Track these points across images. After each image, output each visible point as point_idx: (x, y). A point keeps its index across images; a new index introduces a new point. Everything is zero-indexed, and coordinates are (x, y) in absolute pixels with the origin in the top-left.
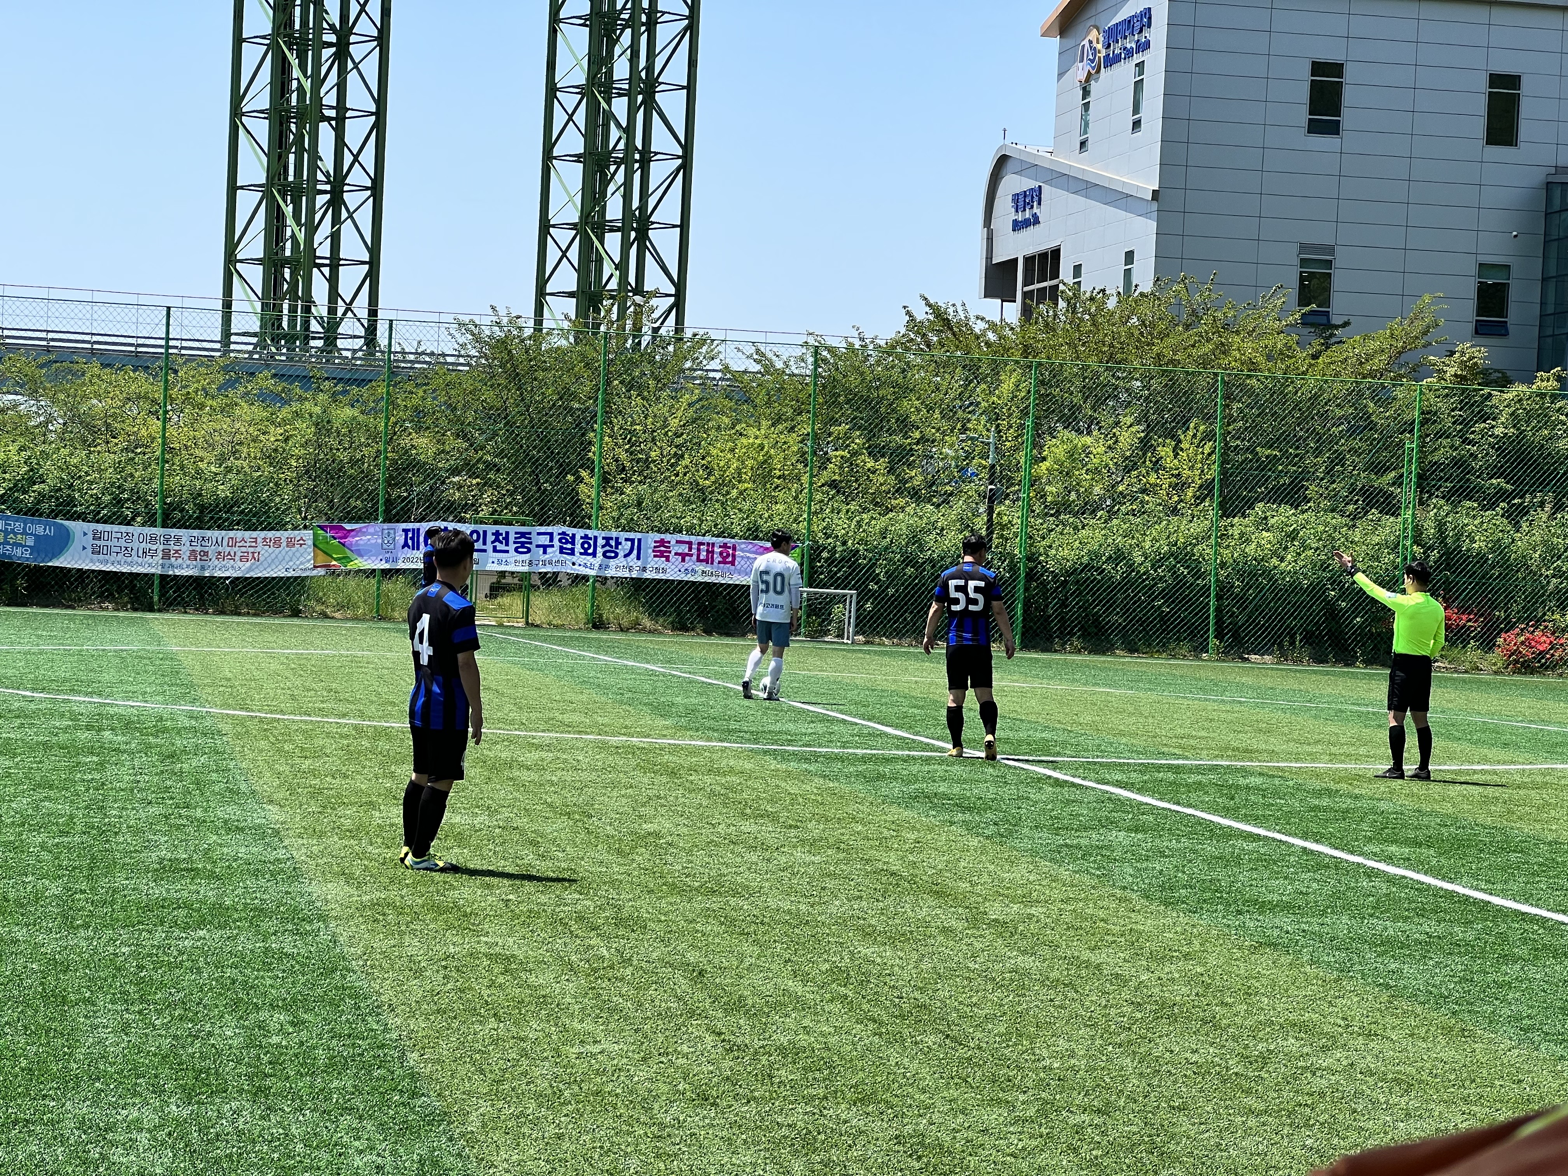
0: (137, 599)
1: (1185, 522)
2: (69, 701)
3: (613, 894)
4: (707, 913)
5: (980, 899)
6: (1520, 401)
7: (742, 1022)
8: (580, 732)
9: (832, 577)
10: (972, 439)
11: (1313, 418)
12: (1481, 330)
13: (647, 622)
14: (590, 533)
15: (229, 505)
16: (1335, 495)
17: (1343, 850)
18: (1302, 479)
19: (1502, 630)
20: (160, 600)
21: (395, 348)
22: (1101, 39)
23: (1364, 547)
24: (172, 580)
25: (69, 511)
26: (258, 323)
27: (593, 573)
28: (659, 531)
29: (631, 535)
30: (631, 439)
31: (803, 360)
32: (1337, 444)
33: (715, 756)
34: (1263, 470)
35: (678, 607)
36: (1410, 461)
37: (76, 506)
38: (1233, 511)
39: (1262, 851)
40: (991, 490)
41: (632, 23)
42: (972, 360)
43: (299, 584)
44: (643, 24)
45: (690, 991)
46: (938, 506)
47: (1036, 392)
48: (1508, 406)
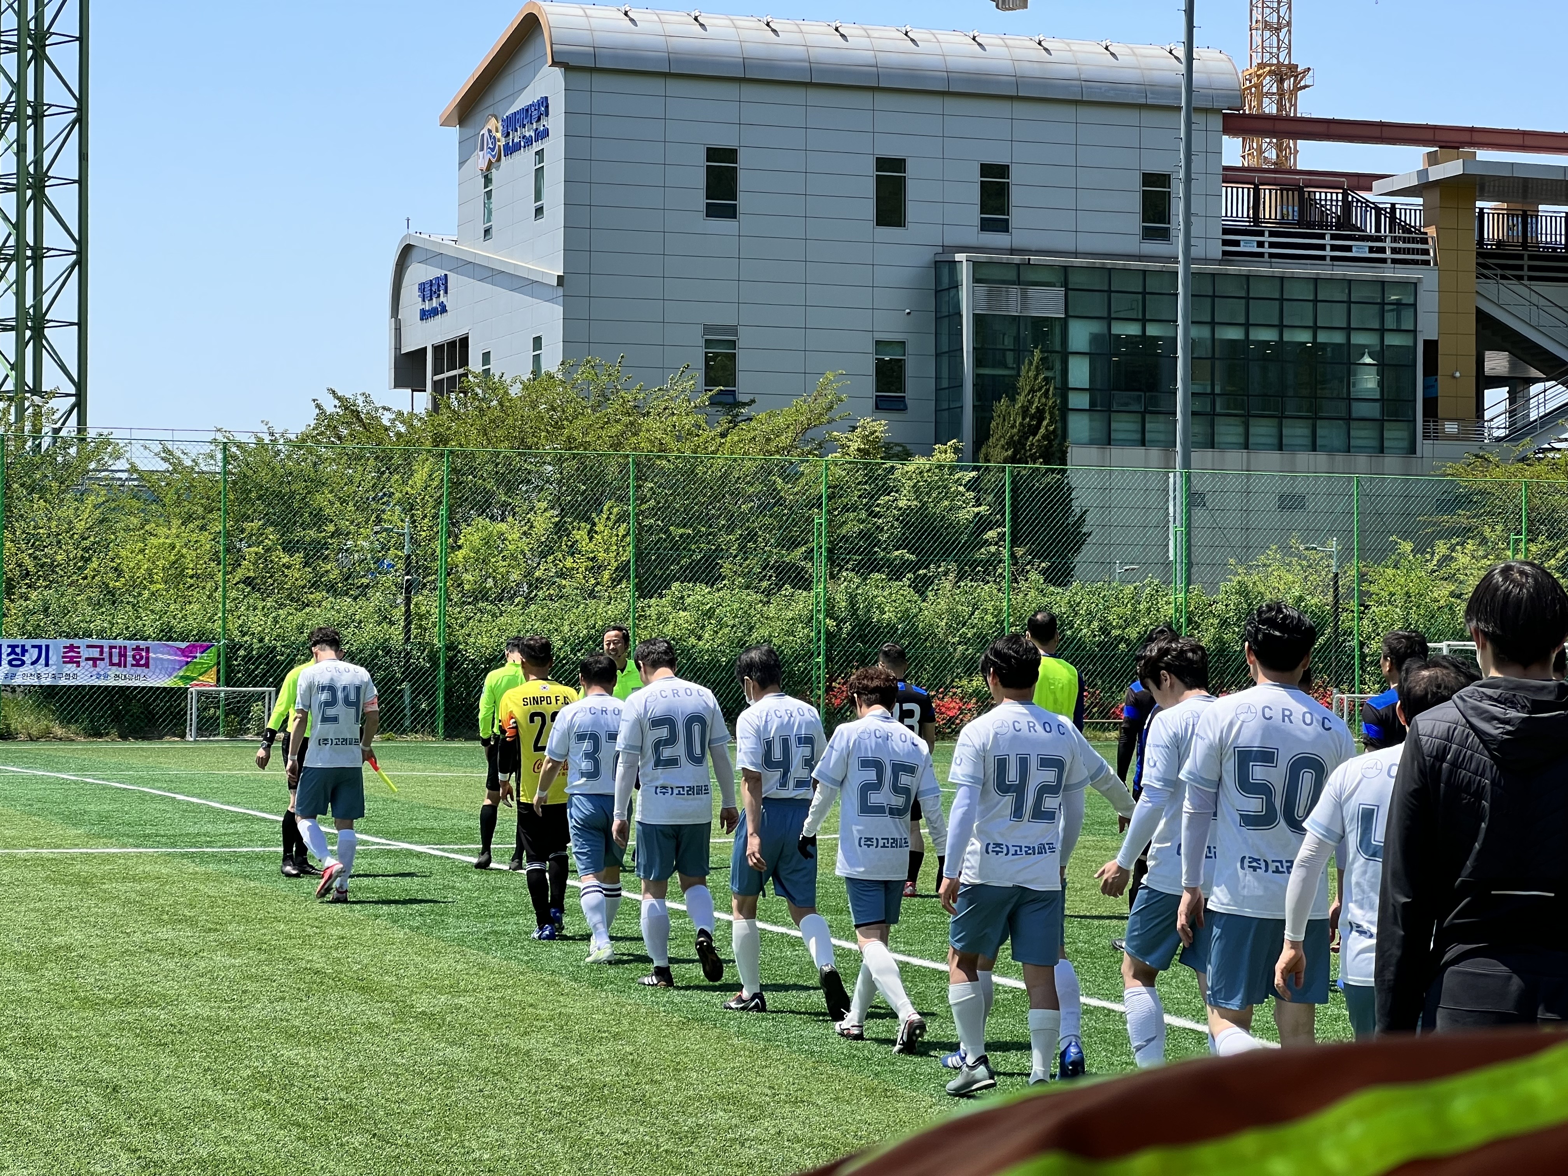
1: (602, 605)
3: (20, 1012)
4: (121, 1027)
5: (407, 992)
6: (921, 473)
7: (158, 1136)
9: (250, 675)
10: (386, 530)
11: (724, 496)
12: (882, 405)
13: (59, 731)
16: (749, 573)
18: (717, 556)
22: (500, 128)
23: (779, 623)
28: (68, 637)
29: (37, 642)
30: (34, 542)
31: (212, 457)
32: (748, 521)
33: (129, 863)
34: (678, 549)
35: (91, 713)
36: (820, 535)
38: (650, 591)
40: (408, 581)
41: (17, 117)
42: (384, 451)
44: (29, 117)
45: (103, 1108)
46: (355, 599)
47: (450, 480)
48: (910, 479)
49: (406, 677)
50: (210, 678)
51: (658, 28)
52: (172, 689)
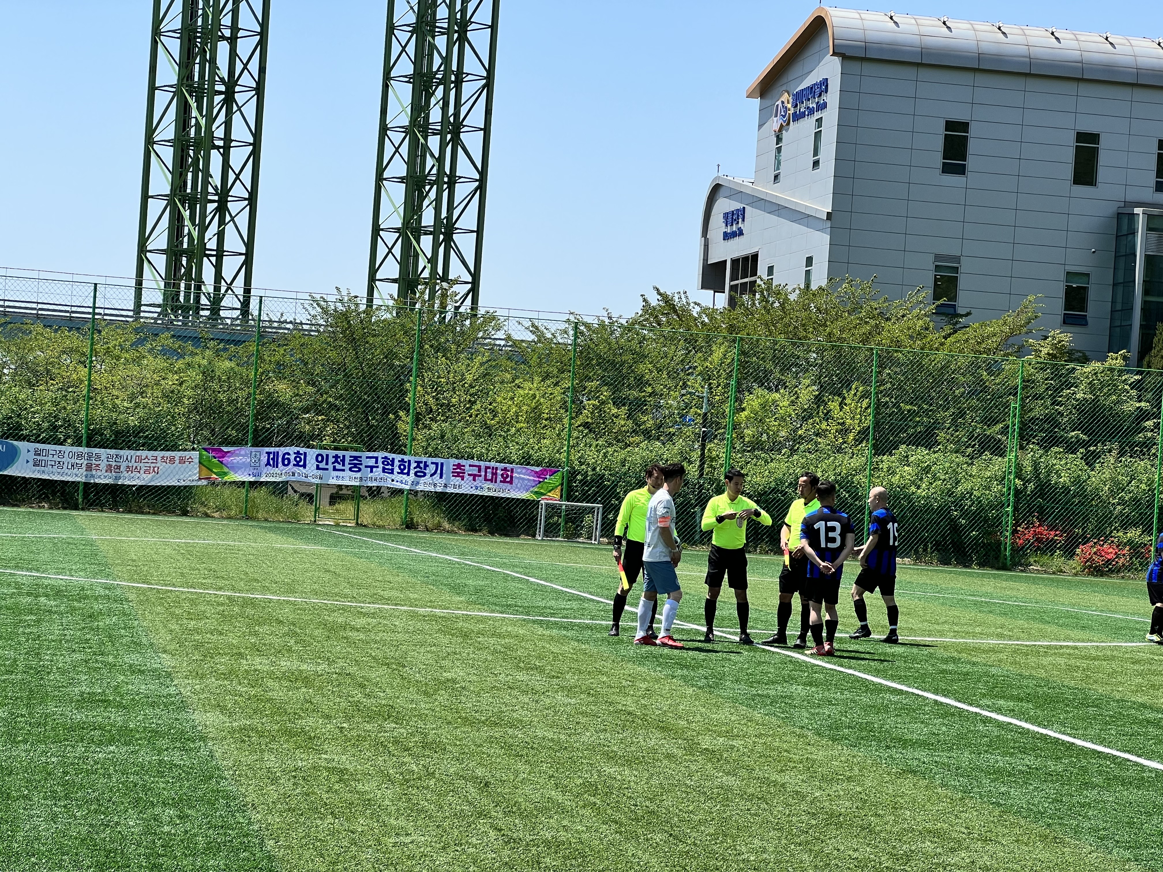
0: (66, 500)
1: (847, 458)
2: (15, 575)
3: (421, 724)
4: (491, 740)
5: (694, 733)
6: (1095, 374)
7: (517, 821)
8: (396, 605)
9: (584, 494)
10: (690, 393)
11: (943, 383)
12: (1068, 321)
13: (447, 525)
14: (406, 458)
15: (138, 432)
16: (958, 441)
17: (964, 703)
18: (935, 428)
19: (1080, 543)
20: (83, 501)
21: (264, 317)
22: (791, 101)
23: (979, 480)
24: (93, 487)
25: (17, 434)
26: (162, 297)
27: (407, 487)
28: (457, 458)
29: (434, 460)
30: (437, 387)
31: (566, 332)
32: (960, 402)
33: (497, 624)
34: (906, 420)
35: (470, 514)
36: (1014, 416)
37: (22, 430)
38: (883, 450)
39: (904, 702)
40: (704, 432)
41: (444, 81)
42: (691, 335)
43: (187, 492)
44: (452, 82)
45: (478, 797)
46: (664, 444)
47: (738, 360)
48: (1087, 377)
49: (699, 503)
50: (555, 495)
51: (915, 29)
52: (528, 500)
